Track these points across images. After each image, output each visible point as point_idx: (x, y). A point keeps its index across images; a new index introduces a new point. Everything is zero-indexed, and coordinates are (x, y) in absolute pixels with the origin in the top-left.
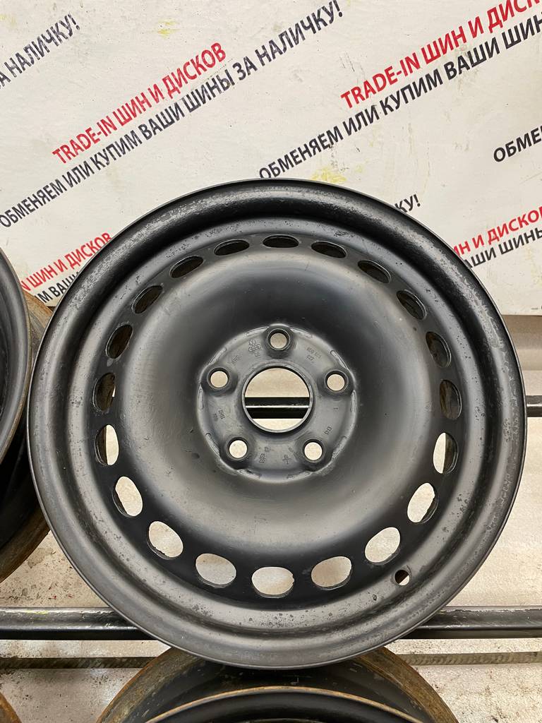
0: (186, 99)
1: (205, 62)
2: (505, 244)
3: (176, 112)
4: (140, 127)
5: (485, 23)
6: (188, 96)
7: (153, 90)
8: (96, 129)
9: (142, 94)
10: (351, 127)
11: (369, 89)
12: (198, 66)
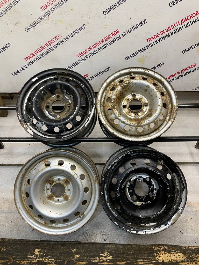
0: (109, 42)
1: (114, 33)
2: (185, 73)
3: (107, 45)
4: (98, 49)
5: (180, 23)
6: (110, 41)
7: (102, 41)
8: (87, 50)
9: (99, 41)
10: (148, 47)
11: (152, 38)
12: (113, 35)
